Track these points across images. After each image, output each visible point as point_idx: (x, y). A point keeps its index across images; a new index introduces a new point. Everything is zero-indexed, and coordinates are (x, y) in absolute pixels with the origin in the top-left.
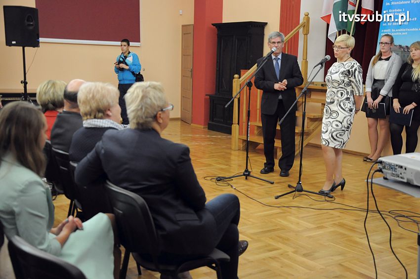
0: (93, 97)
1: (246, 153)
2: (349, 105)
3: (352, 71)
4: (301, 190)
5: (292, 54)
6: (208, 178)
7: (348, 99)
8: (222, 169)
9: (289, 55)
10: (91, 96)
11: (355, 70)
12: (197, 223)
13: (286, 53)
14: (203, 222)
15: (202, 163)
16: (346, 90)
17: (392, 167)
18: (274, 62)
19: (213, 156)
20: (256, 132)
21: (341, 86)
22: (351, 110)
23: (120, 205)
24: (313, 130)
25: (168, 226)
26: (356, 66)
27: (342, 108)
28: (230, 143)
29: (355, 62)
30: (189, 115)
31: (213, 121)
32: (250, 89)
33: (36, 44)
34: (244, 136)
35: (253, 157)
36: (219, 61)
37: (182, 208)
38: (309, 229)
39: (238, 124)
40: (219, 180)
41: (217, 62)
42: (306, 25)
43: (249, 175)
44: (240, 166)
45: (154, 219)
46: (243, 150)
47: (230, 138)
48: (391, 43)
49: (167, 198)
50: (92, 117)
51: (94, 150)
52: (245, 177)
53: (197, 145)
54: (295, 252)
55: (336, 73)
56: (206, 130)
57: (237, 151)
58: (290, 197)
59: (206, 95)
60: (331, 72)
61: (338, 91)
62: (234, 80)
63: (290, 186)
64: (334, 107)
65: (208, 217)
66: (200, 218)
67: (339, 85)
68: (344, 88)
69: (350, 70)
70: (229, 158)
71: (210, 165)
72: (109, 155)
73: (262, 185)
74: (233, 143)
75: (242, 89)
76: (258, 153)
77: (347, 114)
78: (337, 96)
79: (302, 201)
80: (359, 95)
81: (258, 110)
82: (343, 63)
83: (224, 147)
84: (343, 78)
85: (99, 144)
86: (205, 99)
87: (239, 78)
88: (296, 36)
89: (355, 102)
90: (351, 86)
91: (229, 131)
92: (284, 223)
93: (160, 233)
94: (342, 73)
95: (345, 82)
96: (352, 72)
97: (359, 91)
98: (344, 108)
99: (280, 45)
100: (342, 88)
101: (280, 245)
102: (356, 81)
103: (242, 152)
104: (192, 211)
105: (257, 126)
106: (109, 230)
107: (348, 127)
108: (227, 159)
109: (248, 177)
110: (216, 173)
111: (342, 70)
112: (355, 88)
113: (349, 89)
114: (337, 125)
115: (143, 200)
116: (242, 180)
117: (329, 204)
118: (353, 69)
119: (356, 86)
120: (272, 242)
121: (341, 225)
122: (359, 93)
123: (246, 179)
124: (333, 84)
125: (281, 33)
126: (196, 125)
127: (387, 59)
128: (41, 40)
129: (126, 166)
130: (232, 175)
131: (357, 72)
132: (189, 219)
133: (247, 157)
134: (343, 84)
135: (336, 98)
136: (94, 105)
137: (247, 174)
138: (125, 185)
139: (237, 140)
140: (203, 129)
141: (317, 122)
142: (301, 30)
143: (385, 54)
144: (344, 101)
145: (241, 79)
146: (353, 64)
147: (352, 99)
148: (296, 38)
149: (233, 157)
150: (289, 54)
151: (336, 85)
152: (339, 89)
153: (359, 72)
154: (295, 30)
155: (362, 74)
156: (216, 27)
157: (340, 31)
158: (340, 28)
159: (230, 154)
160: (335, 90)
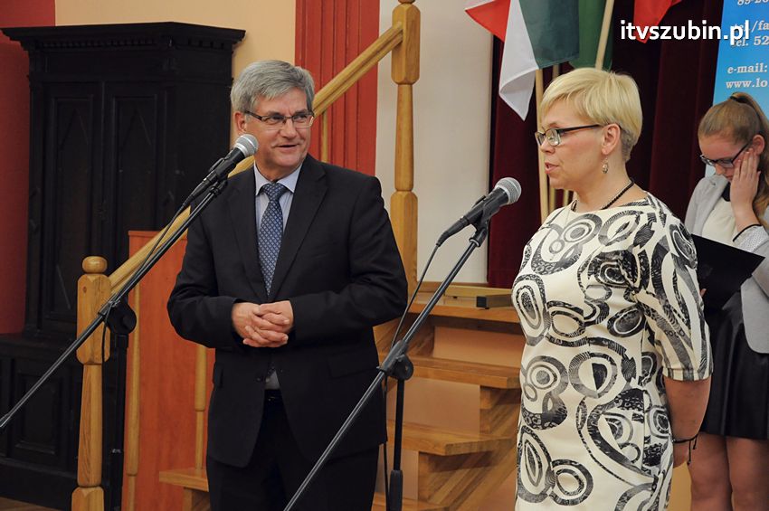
2: (639, 431)
3: (643, 255)
5: (352, 167)
7: (631, 398)
9: (337, 170)
11: (660, 250)
13: (325, 159)
16: (621, 350)
18: (262, 204)
21: (592, 332)
22: (653, 457)
26: (661, 231)
27: (605, 447)
29: (656, 207)
42: (406, 44)
55: (565, 264)
60: (537, 259)
61: (578, 359)
62: (86, 282)
64: (564, 442)
67: (583, 326)
68: (610, 345)
69: (636, 251)
77: (635, 479)
78: (577, 386)
80: (688, 381)
81: (201, 417)
82: (600, 213)
84: (599, 293)
87: (109, 272)
88: (365, 91)
89: (669, 413)
90: (644, 334)
94: (595, 266)
95: (612, 313)
96: (644, 264)
97: (684, 357)
98: (614, 443)
100: (598, 341)
102: (667, 308)
105: (196, 492)
111: (592, 248)
112: (666, 342)
113: (635, 346)
118: (650, 248)
119: (669, 333)
122: (687, 368)
124: (550, 324)
125: (300, 69)
131: (668, 265)
134: (605, 323)
135: (570, 397)
142: (385, 64)
144: (615, 410)
145: (114, 277)
146: (644, 220)
147: (652, 397)
148: (363, 95)
150: (339, 164)
151: (566, 325)
152: (586, 348)
153: (681, 262)
155: (693, 272)
156: (23, 44)
157: (551, 68)
158: (550, 59)
160: (565, 355)
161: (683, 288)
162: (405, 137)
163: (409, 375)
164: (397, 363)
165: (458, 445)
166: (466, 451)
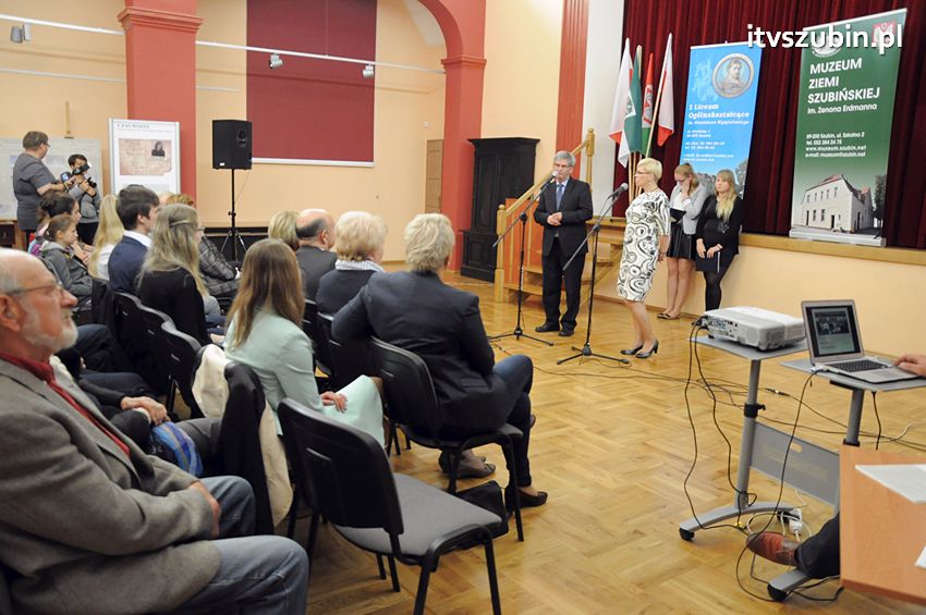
0: (357, 237)
1: (517, 306)
2: (650, 246)
3: (657, 204)
4: (590, 354)
7: (649, 238)
9: (578, 181)
10: (355, 234)
11: (661, 203)
12: (486, 390)
14: (493, 389)
16: (648, 227)
17: (720, 323)
18: (558, 189)
20: (526, 279)
21: (642, 221)
23: (390, 365)
25: (452, 393)
26: (662, 199)
27: (641, 249)
28: (492, 294)
29: (662, 192)
31: (467, 264)
32: (524, 224)
33: (247, 166)
34: (514, 285)
35: (528, 312)
37: (468, 372)
38: (602, 402)
42: (590, 144)
43: (521, 334)
44: (508, 322)
45: (435, 384)
46: (513, 303)
47: (493, 287)
49: (451, 359)
50: (350, 258)
51: (358, 296)
52: (516, 336)
54: (588, 429)
55: (639, 204)
56: (459, 276)
57: (502, 304)
58: (576, 362)
62: (500, 211)
63: (574, 349)
64: (632, 248)
65: (498, 383)
66: (490, 385)
67: (640, 219)
68: (646, 225)
69: (655, 202)
70: (492, 313)
72: (378, 304)
73: (539, 347)
74: (496, 293)
76: (534, 307)
77: (647, 257)
78: (636, 234)
79: (592, 367)
80: (664, 235)
82: (649, 194)
83: (485, 298)
84: (645, 212)
85: (365, 289)
87: (506, 209)
89: (658, 243)
91: (491, 279)
92: (571, 394)
93: (442, 401)
94: (645, 205)
95: (647, 217)
96: (657, 206)
97: (664, 229)
98: (643, 249)
99: (565, 169)
100: (643, 224)
101: (569, 421)
103: (510, 305)
104: (479, 376)
106: (375, 398)
107: (649, 274)
108: (489, 313)
109: (520, 337)
111: (646, 202)
112: (660, 225)
113: (652, 226)
114: (635, 272)
115: (421, 361)
116: (513, 340)
117: (624, 371)
118: (658, 202)
119: (661, 223)
120: (558, 417)
121: (643, 397)
122: (664, 232)
123: (518, 339)
124: (632, 219)
128: (254, 160)
129: (401, 319)
131: (662, 206)
132: (475, 385)
133: (519, 311)
134: (645, 219)
135: (634, 237)
136: (355, 244)
137: (519, 333)
138: (398, 342)
139: (502, 289)
144: (645, 241)
146: (658, 196)
147: (654, 238)
149: (496, 311)
152: (640, 225)
154: (576, 150)
156: (473, 144)
158: (633, 150)
159: (492, 307)
160: (634, 227)
161: (666, 213)
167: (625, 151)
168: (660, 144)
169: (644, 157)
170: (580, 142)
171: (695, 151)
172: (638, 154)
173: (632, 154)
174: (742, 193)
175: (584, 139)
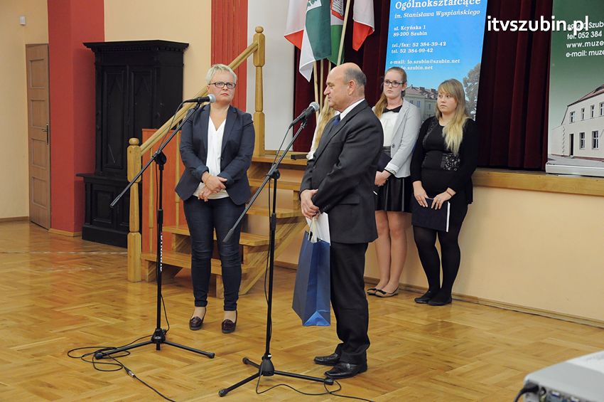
1: (156, 287)
4: (271, 371)
6: (78, 354)
8: (108, 328)
15: (66, 316)
19: (90, 296)
20: (174, 245)
24: (281, 239)
28: (125, 267)
30: (45, 213)
31: (91, 223)
32: (161, 169)
34: (151, 255)
35: (170, 295)
36: (100, 112)
39: (140, 231)
40: (100, 358)
41: (97, 114)
42: (259, 50)
43: (163, 341)
44: (144, 317)
46: (151, 281)
47: (125, 256)
48: (403, 83)
52: (155, 346)
53: (59, 274)
56: (79, 240)
57: (140, 284)
59: (77, 175)
62: (129, 149)
63: (246, 361)
70: (123, 301)
71: (83, 319)
73: (191, 362)
74: (131, 268)
75: (144, 168)
76: (181, 286)
81: (177, 205)
83: (113, 275)
86: (76, 182)
87: (140, 145)
88: (242, 69)
91: (123, 244)
103: (148, 285)
105: (177, 235)
108: (117, 301)
109: (161, 345)
110: (96, 338)
116: (150, 353)
123: (158, 348)
126: (59, 232)
127: (397, 110)
130: (129, 340)
133: (160, 296)
137: (159, 339)
139: (138, 262)
140: (73, 239)
141: (286, 226)
142: (250, 59)
143: (393, 101)
145: (142, 147)
149: (130, 298)
154: (239, 57)
156: (92, 49)
157: (320, 61)
158: (320, 56)
159: (125, 290)
162: (259, 89)
163: (278, 177)
164: (274, 173)
165: (285, 214)
166: (289, 216)
167: (308, 59)
168: (356, 47)
169: (333, 66)
170: (245, 47)
171: (406, 56)
172: (326, 62)
173: (318, 63)
174: (473, 112)
175: (250, 41)
